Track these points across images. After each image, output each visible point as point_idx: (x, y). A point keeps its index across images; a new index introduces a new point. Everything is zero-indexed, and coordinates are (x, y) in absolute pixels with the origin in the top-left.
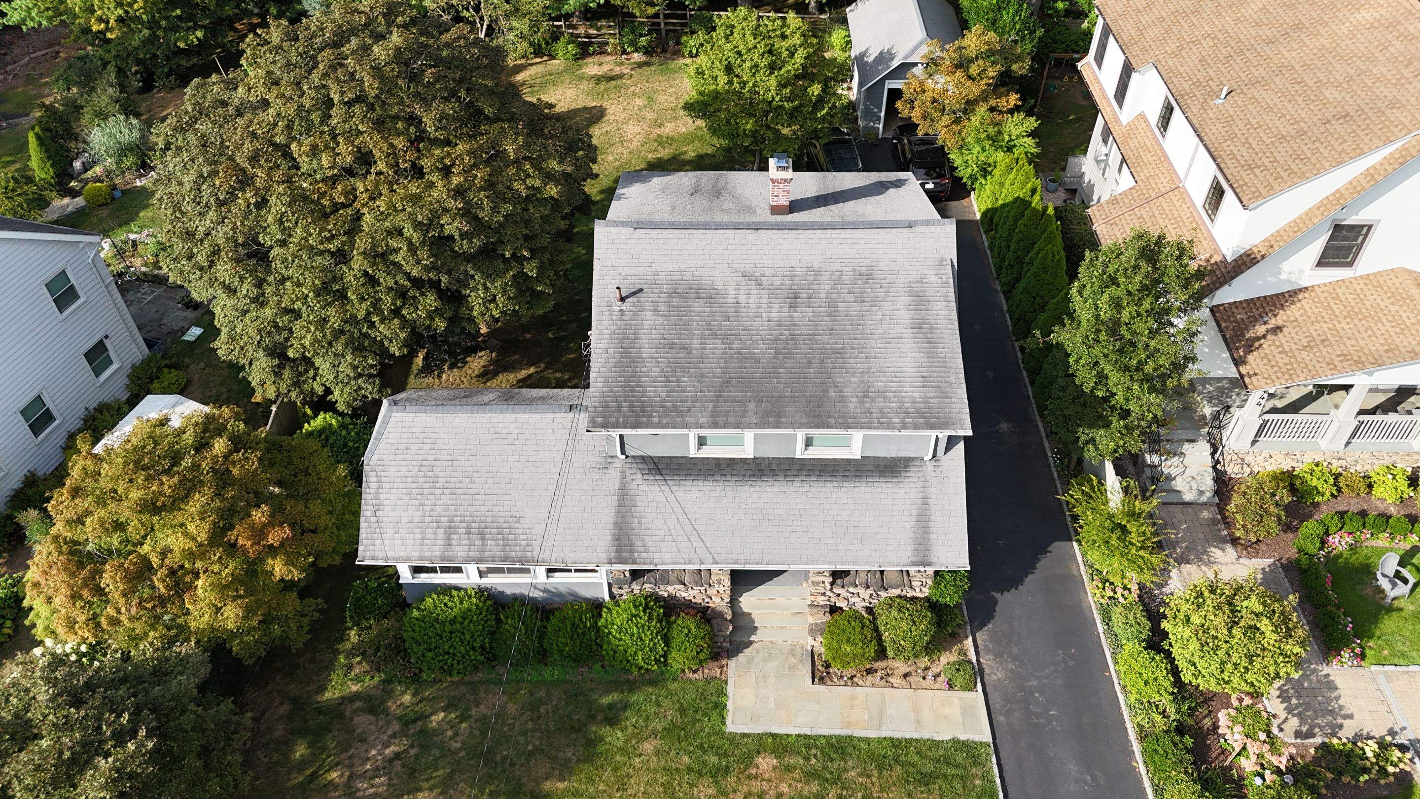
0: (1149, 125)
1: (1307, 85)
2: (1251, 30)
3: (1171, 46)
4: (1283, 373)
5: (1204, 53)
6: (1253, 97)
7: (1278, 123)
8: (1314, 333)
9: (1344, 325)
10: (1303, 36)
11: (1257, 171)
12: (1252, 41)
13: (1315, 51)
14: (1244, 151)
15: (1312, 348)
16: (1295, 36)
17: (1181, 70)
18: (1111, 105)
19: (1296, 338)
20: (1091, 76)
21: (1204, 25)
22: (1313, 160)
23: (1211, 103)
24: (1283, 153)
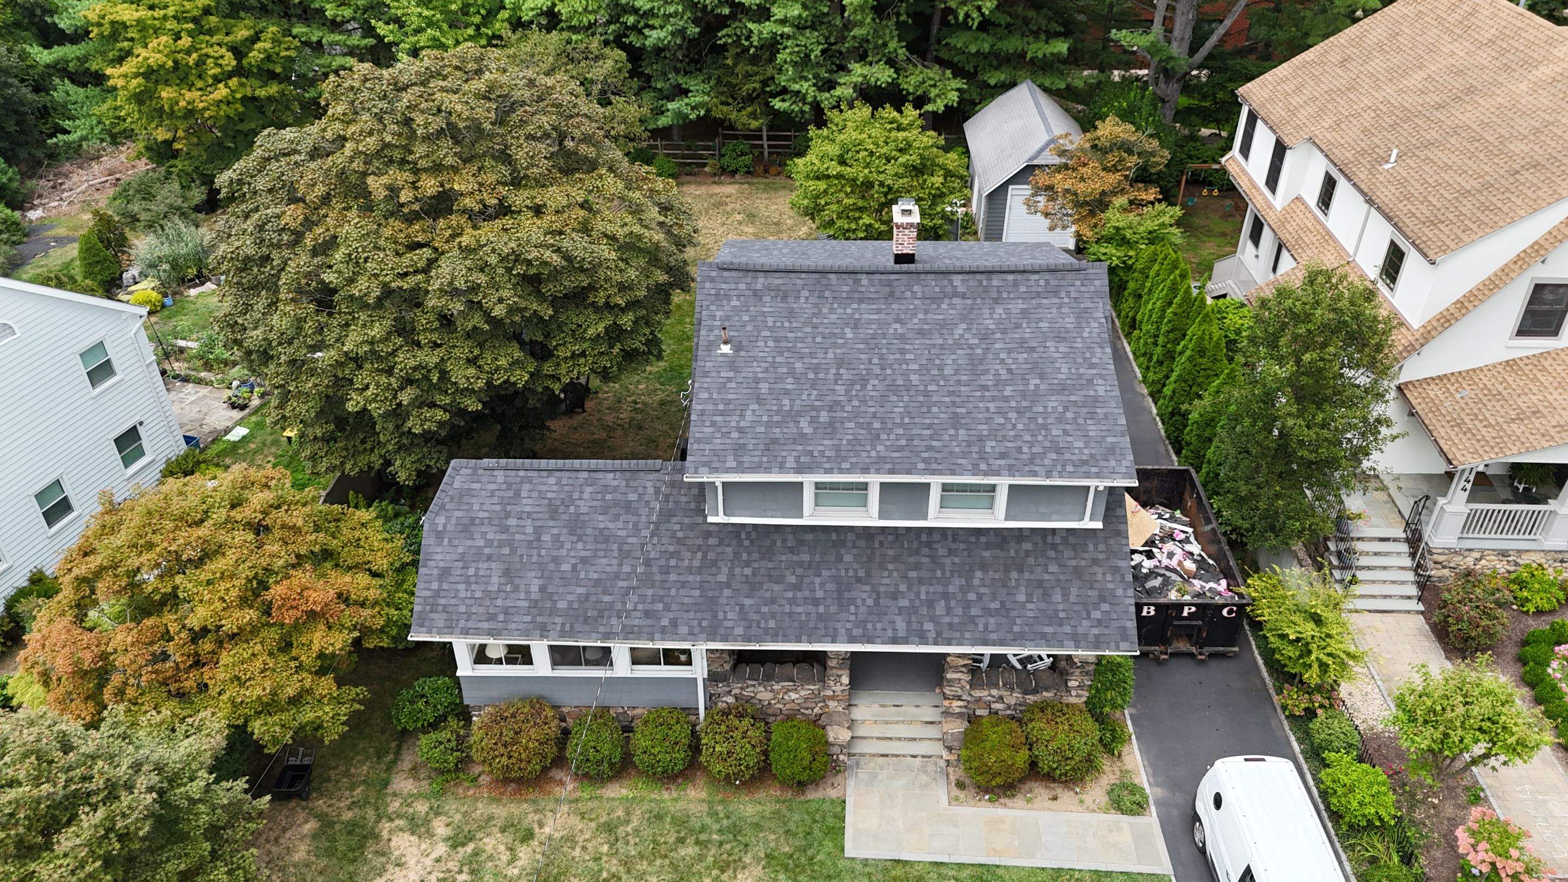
0: (1307, 207)
1: (1487, 141)
2: (1417, 98)
3: (1329, 121)
4: (1492, 447)
5: (1366, 124)
6: (1428, 158)
7: (1459, 180)
8: (1523, 406)
9: (1556, 395)
10: (1477, 98)
11: (1441, 226)
12: (1419, 108)
13: (1492, 110)
14: (1423, 208)
15: (1522, 420)
16: (1467, 99)
17: (1342, 142)
18: (1262, 194)
19: (1502, 412)
20: (1237, 169)
21: (1363, 98)
22: (1505, 209)
23: (1380, 169)
24: (1469, 206)
